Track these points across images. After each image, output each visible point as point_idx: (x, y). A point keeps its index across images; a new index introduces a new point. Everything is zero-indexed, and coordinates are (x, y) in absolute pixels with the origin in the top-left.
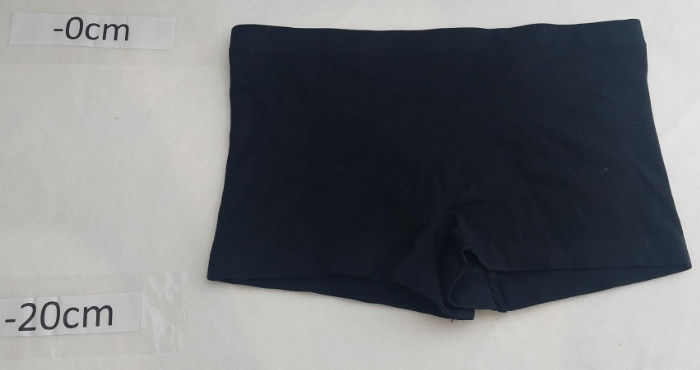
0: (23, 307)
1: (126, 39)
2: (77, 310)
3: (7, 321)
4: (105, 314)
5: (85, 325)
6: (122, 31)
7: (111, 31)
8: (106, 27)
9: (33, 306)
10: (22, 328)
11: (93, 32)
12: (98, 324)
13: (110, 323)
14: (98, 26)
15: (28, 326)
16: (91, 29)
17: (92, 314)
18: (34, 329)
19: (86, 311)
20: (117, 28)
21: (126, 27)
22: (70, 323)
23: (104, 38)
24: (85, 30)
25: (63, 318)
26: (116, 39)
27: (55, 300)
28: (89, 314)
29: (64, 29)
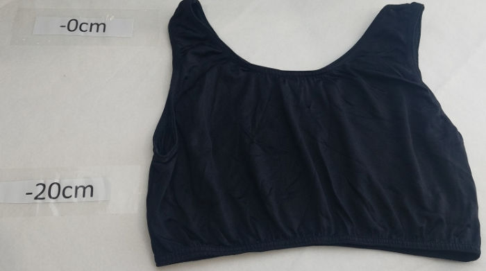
0: (37, 185)
1: (104, 31)
2: (71, 188)
3: (27, 194)
4: (88, 190)
5: (76, 197)
6: (101, 27)
7: (95, 27)
8: (92, 25)
9: (44, 185)
10: (36, 198)
11: (84, 27)
12: (84, 196)
13: (92, 196)
14: (87, 24)
15: (39, 197)
16: (83, 25)
17: (80, 191)
18: (44, 198)
19: (77, 188)
20: (98, 25)
21: (104, 25)
22: (67, 195)
23: (91, 31)
24: (79, 26)
25: (62, 192)
26: (97, 31)
27: (57, 181)
28: (78, 190)
29: (67, 26)
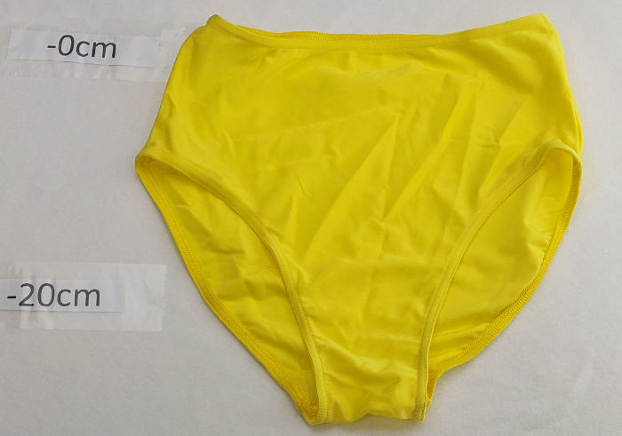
0: (22, 286)
1: (113, 56)
2: (69, 291)
3: (9, 297)
4: (93, 296)
5: (76, 305)
6: (109, 49)
8: (95, 45)
9: (32, 287)
10: (21, 304)
11: (83, 49)
12: (87, 304)
13: (98, 304)
14: (88, 44)
15: (26, 302)
16: (81, 46)
17: (82, 296)
18: (32, 305)
19: (77, 293)
20: (105, 46)
21: (114, 45)
22: (63, 302)
23: (93, 56)
24: (75, 47)
25: (57, 297)
26: (103, 56)
27: (50, 282)
28: (79, 296)
29: (57, 46)
